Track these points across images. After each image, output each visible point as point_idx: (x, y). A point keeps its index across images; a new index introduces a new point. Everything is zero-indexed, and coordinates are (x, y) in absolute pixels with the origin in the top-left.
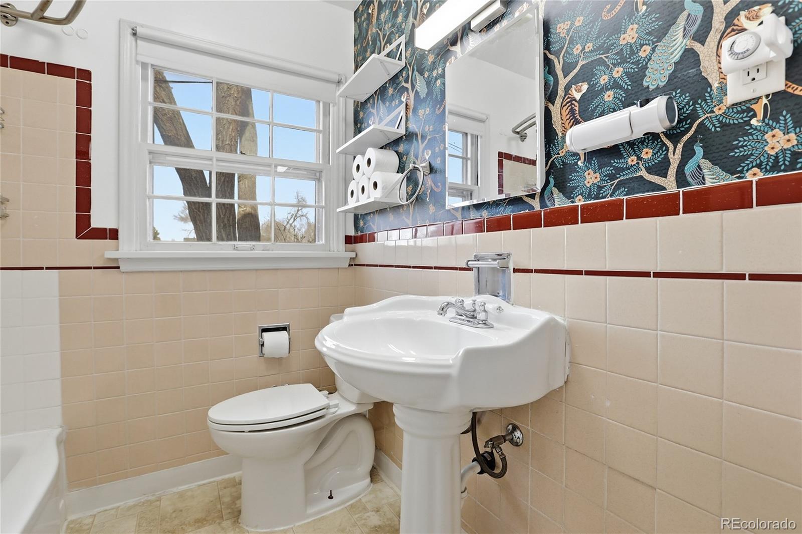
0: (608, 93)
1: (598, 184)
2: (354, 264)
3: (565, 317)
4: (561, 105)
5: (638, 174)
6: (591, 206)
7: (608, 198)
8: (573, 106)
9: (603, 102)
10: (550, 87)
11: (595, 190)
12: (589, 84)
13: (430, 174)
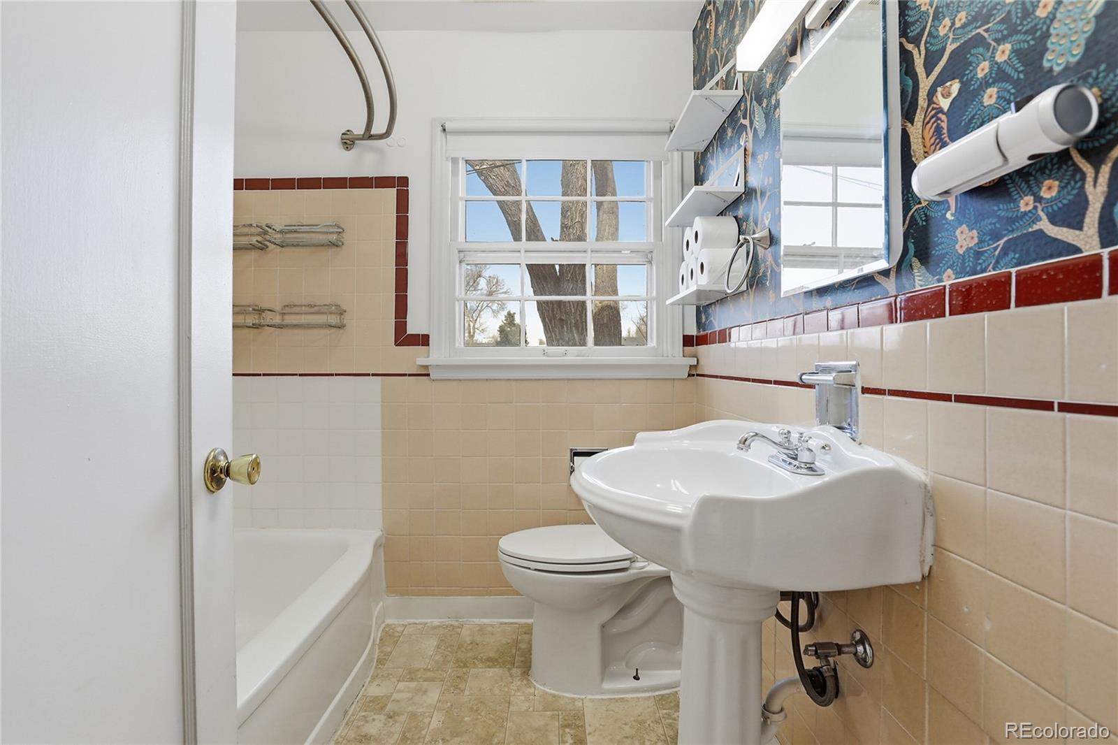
0: (989, 91)
1: (974, 248)
2: (694, 373)
3: (927, 469)
4: (923, 123)
5: (1036, 227)
6: (964, 287)
7: (990, 271)
8: (939, 122)
9: (982, 108)
10: (907, 96)
11: (971, 259)
12: (961, 82)
13: (770, 246)
